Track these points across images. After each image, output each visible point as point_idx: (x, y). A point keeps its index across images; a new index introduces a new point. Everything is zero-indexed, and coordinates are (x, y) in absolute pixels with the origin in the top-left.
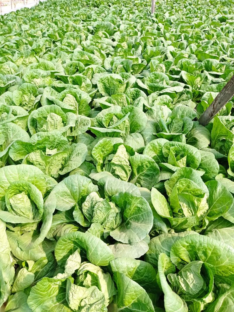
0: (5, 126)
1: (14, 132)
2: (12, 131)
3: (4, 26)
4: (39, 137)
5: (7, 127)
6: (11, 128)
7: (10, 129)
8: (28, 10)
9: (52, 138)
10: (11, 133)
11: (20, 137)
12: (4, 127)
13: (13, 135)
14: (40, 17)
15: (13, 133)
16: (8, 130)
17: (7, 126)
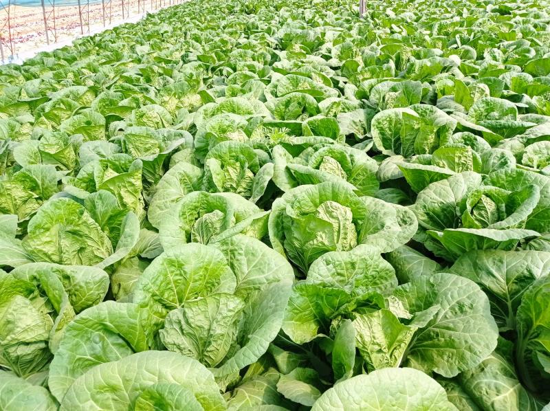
0: (227, 244)
1: (251, 257)
2: (246, 256)
3: (101, 51)
4: (331, 266)
5: (231, 247)
6: (243, 247)
7: (240, 252)
8: (132, 26)
9: (361, 266)
10: (243, 262)
11: (269, 270)
12: (225, 247)
13: (248, 266)
14: (162, 34)
15: (248, 261)
16: (236, 253)
17: (232, 244)
